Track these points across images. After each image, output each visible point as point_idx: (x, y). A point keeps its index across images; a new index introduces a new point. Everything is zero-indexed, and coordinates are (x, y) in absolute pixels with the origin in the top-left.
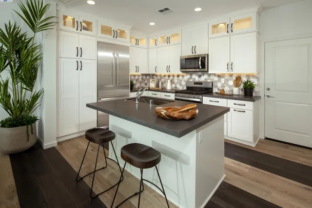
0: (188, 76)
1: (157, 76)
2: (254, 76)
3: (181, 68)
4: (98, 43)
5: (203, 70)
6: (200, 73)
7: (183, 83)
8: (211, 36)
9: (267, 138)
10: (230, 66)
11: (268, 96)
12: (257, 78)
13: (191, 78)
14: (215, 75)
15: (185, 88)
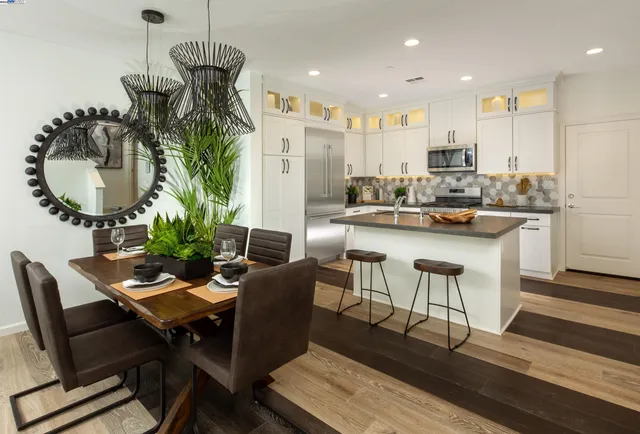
0: (438, 179)
1: (378, 180)
2: (549, 178)
3: (430, 167)
4: (307, 130)
5: (468, 169)
6: (460, 175)
7: (429, 191)
8: (481, 115)
9: (568, 270)
10: (513, 162)
11: (571, 207)
12: (553, 180)
13: (443, 182)
14: (485, 176)
15: (433, 199)
